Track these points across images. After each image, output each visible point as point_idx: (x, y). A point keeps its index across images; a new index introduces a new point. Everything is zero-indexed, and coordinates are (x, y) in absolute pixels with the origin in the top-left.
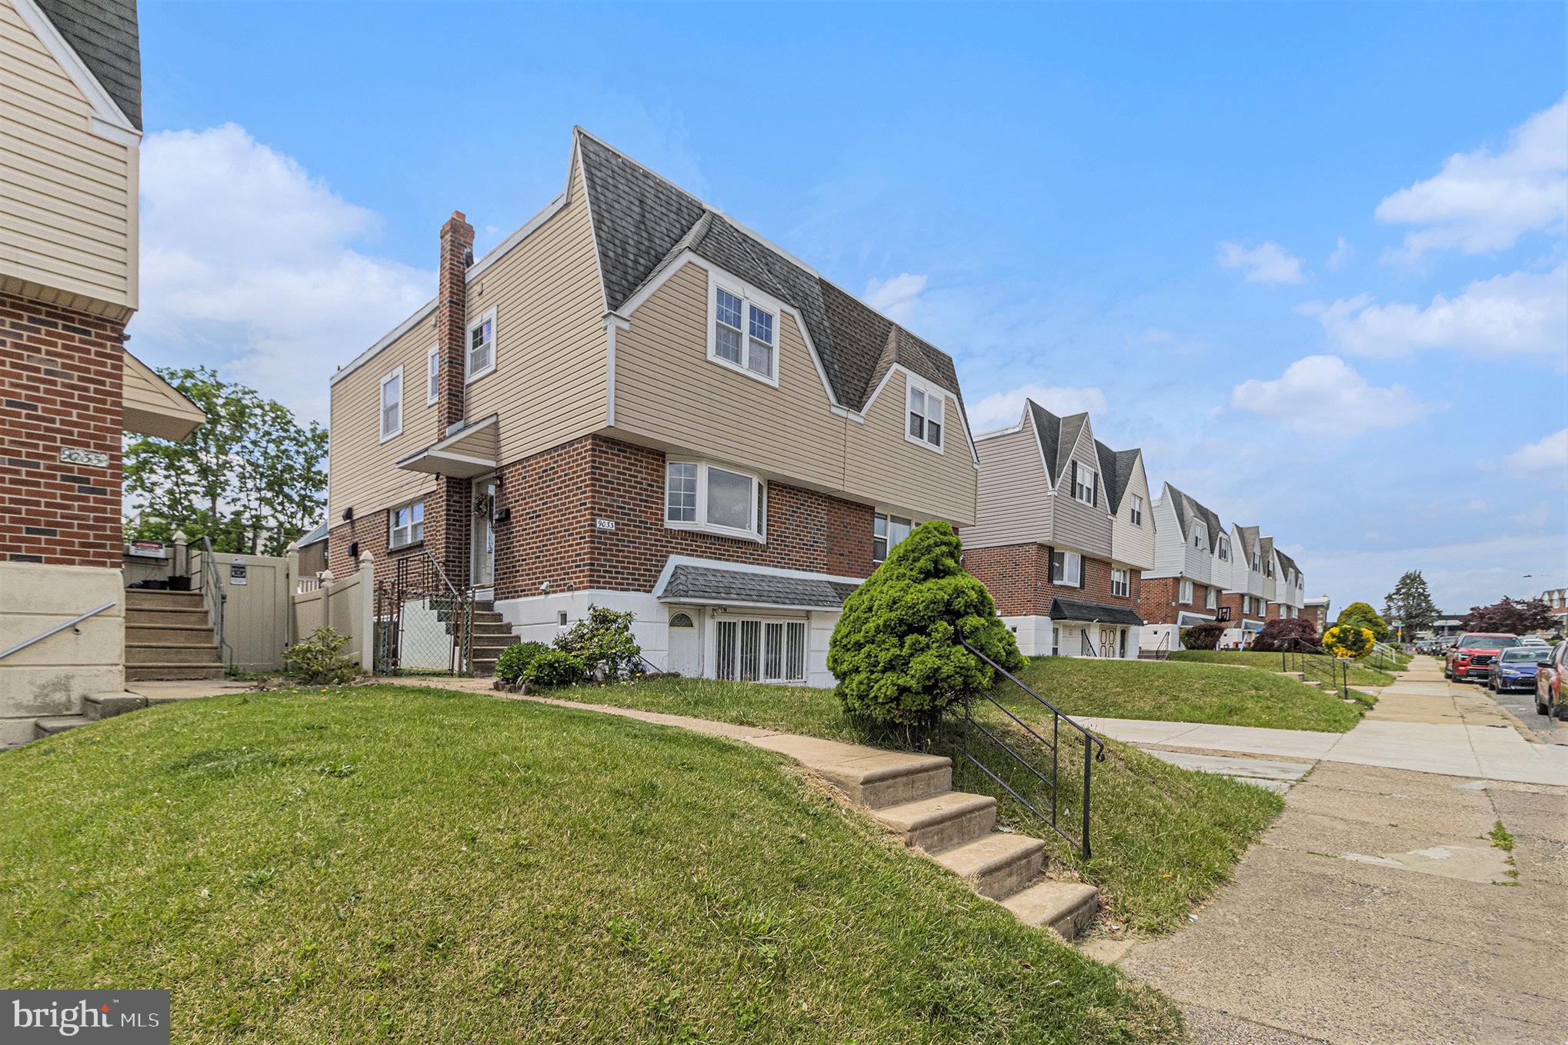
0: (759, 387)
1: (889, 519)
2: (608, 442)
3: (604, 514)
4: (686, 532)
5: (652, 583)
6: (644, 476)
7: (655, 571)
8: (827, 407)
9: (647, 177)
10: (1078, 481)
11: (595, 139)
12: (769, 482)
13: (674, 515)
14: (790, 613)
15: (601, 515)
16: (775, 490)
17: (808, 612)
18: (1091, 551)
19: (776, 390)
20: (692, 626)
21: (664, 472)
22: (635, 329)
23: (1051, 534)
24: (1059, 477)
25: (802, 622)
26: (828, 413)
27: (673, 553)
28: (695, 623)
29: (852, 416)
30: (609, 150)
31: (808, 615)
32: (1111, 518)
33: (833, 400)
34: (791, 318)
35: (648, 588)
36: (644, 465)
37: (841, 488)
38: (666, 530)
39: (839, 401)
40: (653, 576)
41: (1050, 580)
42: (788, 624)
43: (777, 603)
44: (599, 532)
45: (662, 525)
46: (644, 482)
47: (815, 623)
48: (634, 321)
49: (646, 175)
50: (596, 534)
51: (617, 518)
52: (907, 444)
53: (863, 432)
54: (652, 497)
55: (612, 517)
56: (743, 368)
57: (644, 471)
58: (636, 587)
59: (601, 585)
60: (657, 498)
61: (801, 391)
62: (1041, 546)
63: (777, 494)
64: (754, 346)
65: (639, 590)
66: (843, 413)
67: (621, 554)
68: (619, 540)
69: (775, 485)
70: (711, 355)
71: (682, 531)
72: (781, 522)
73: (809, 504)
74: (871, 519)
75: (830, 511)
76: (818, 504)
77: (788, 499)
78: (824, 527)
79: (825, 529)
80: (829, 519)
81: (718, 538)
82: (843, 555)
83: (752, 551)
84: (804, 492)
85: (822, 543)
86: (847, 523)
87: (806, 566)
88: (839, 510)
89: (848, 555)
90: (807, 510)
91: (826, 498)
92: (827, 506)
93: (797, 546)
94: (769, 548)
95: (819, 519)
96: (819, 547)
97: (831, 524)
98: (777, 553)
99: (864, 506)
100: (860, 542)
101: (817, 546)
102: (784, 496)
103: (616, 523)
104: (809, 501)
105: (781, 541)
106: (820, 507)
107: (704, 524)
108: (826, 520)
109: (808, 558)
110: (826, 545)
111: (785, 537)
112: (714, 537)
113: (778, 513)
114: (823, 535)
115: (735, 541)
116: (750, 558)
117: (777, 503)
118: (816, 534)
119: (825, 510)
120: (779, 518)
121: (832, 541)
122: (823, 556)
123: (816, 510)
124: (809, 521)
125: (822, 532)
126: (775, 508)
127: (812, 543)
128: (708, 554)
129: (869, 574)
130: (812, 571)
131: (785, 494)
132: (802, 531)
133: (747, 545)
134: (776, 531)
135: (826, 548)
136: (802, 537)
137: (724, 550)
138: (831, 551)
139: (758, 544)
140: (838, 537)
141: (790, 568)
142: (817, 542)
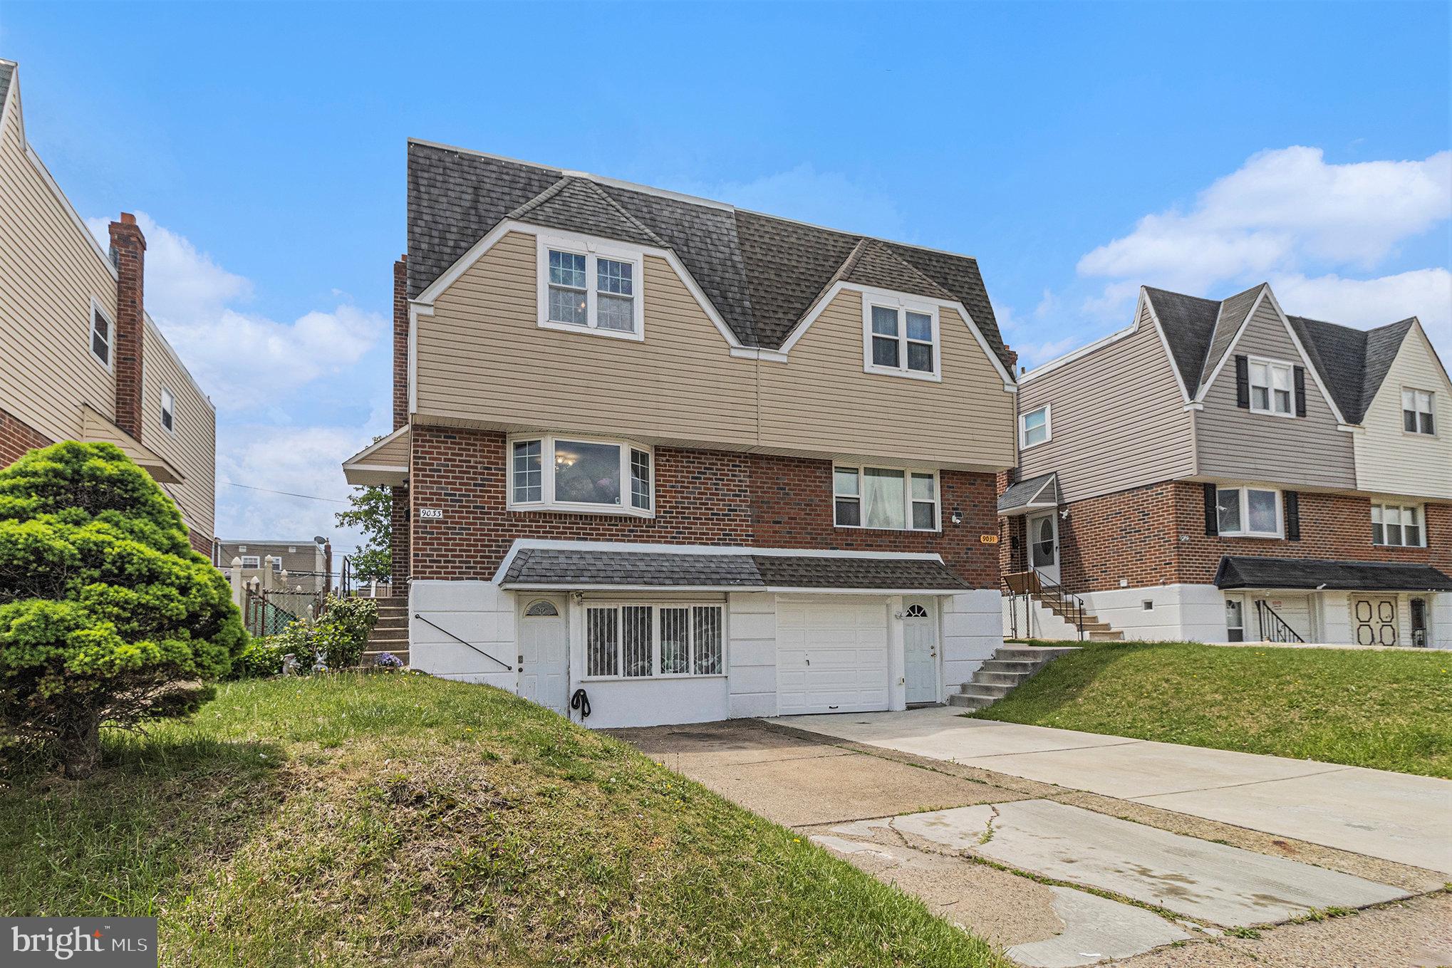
0: (615, 344)
1: (862, 472)
2: (432, 431)
3: (429, 503)
4: (535, 513)
5: (492, 571)
6: (478, 459)
7: (496, 557)
8: (726, 352)
9: (489, 164)
10: (1252, 382)
11: (428, 145)
12: (657, 448)
13: (520, 497)
14: (697, 596)
15: (426, 505)
16: (665, 456)
17: (726, 593)
18: (1302, 482)
19: (643, 343)
20: (557, 614)
21: (505, 453)
22: (441, 312)
23: (1194, 465)
24: (1204, 383)
25: (718, 605)
26: (727, 359)
27: (519, 536)
28: (561, 611)
29: (767, 355)
30: (445, 150)
31: (726, 597)
32: (1349, 429)
33: (732, 341)
34: (663, 262)
35: (487, 576)
36: (478, 448)
37: (754, 443)
38: (509, 513)
39: (741, 342)
40: (493, 563)
41: (1211, 530)
42: (695, 608)
43: (651, 584)
44: (423, 522)
45: (503, 509)
46: (479, 466)
47: (733, 606)
48: (439, 304)
49: (488, 162)
50: (420, 524)
51: (445, 506)
52: (868, 377)
53: (786, 372)
54: (491, 480)
55: (440, 506)
56: (592, 327)
57: (478, 454)
58: (472, 576)
59: (427, 575)
60: (497, 480)
61: (681, 339)
62: (1183, 485)
63: (668, 461)
64: (605, 300)
65: (476, 579)
66: (753, 355)
67: (451, 542)
68: (448, 528)
69: (664, 450)
70: (543, 321)
71: (530, 513)
72: (676, 492)
73: (719, 467)
74: (824, 475)
75: (754, 472)
76: (733, 466)
77: (685, 464)
78: (746, 491)
79: (748, 493)
80: (753, 482)
81: (581, 517)
82: (780, 523)
83: (632, 528)
84: (711, 454)
85: (743, 511)
86: (784, 484)
87: (719, 539)
88: (770, 469)
89: (788, 523)
90: (716, 474)
91: (746, 457)
92: (748, 467)
93: (703, 517)
94: (660, 522)
95: (737, 483)
96: (737, 515)
97: (758, 487)
98: (671, 527)
99: (813, 461)
100: (808, 505)
101: (734, 515)
102: (679, 461)
103: (444, 511)
104: (719, 463)
105: (677, 513)
106: (737, 469)
107: (549, 501)
108: (748, 484)
109: (722, 530)
110: (749, 513)
111: (682, 508)
112: (576, 516)
113: (671, 481)
114: (744, 501)
115: (606, 517)
116: (630, 536)
117: (669, 471)
118: (732, 501)
119: (746, 472)
120: (673, 487)
121: (761, 507)
122: (747, 526)
123: (730, 473)
124: (720, 487)
125: (743, 498)
126: (665, 476)
127: (726, 512)
128: (568, 535)
129: (826, 544)
130: (729, 545)
131: (679, 459)
132: (710, 499)
133: (626, 521)
134: (671, 502)
135: (749, 516)
136: (710, 506)
137: (590, 529)
138: (758, 520)
139: (640, 518)
140: (769, 502)
141: (693, 543)
142: (736, 510)
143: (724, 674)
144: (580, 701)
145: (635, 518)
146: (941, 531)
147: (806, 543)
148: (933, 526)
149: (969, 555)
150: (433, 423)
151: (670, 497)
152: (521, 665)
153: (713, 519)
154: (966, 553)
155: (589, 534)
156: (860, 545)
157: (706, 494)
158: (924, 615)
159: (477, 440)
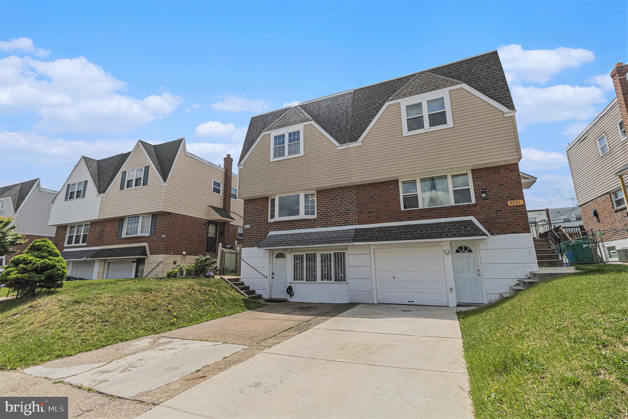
0: (294, 160)
1: (418, 181)
2: (248, 201)
4: (275, 222)
6: (260, 207)
12: (317, 191)
13: (271, 218)
14: (334, 248)
16: (320, 193)
21: (268, 204)
25: (343, 251)
26: (335, 152)
27: (271, 231)
28: (285, 256)
29: (351, 145)
31: (347, 247)
33: (337, 145)
34: (311, 126)
39: (340, 143)
45: (267, 222)
46: (260, 209)
47: (350, 252)
48: (245, 164)
51: (251, 223)
52: (406, 138)
53: (363, 149)
54: (263, 213)
56: (286, 157)
59: (246, 246)
60: (266, 213)
63: (321, 195)
64: (291, 146)
66: (346, 147)
67: (252, 235)
68: (252, 230)
69: (319, 192)
70: (272, 159)
71: (273, 222)
72: (324, 207)
73: (342, 193)
74: (394, 187)
75: (358, 193)
76: (348, 192)
77: (328, 195)
78: (354, 201)
79: (356, 202)
80: (358, 197)
81: (290, 221)
82: (371, 212)
83: (308, 223)
84: (338, 189)
85: (353, 210)
86: (372, 195)
87: (342, 223)
88: (365, 189)
89: (375, 212)
90: (341, 197)
91: (354, 187)
92: (355, 191)
93: (336, 215)
94: (318, 219)
95: (350, 198)
96: (351, 212)
97: (360, 199)
98: (323, 221)
99: (387, 182)
100: (386, 202)
101: (349, 212)
102: (325, 195)
103: (251, 225)
104: (342, 192)
105: (325, 215)
106: (350, 193)
107: (277, 218)
108: (355, 198)
109: (344, 219)
110: (356, 210)
111: (327, 212)
112: (288, 221)
113: (323, 203)
114: (354, 206)
115: (298, 220)
116: (307, 226)
117: (321, 199)
118: (348, 206)
119: (354, 193)
120: (323, 205)
121: (362, 207)
122: (355, 216)
123: (347, 195)
124: (343, 201)
125: (353, 204)
126: (320, 201)
127: (346, 211)
128: (286, 228)
129: (397, 219)
130: (347, 225)
131: (326, 194)
132: (338, 207)
133: (305, 221)
134: (322, 211)
135: (356, 211)
136: (338, 210)
137: (293, 225)
138: (361, 213)
139: (310, 219)
140: (366, 204)
141: (331, 226)
142: (350, 210)
143: (347, 282)
144: (290, 291)
145: (308, 219)
146: (475, 203)
147: (386, 220)
148: (470, 201)
149: (499, 214)
150: (248, 198)
151: (322, 209)
152: (273, 276)
153: (340, 215)
154: (496, 213)
155: (293, 227)
156: (417, 217)
157: (337, 205)
158: (470, 251)
159: (260, 201)
